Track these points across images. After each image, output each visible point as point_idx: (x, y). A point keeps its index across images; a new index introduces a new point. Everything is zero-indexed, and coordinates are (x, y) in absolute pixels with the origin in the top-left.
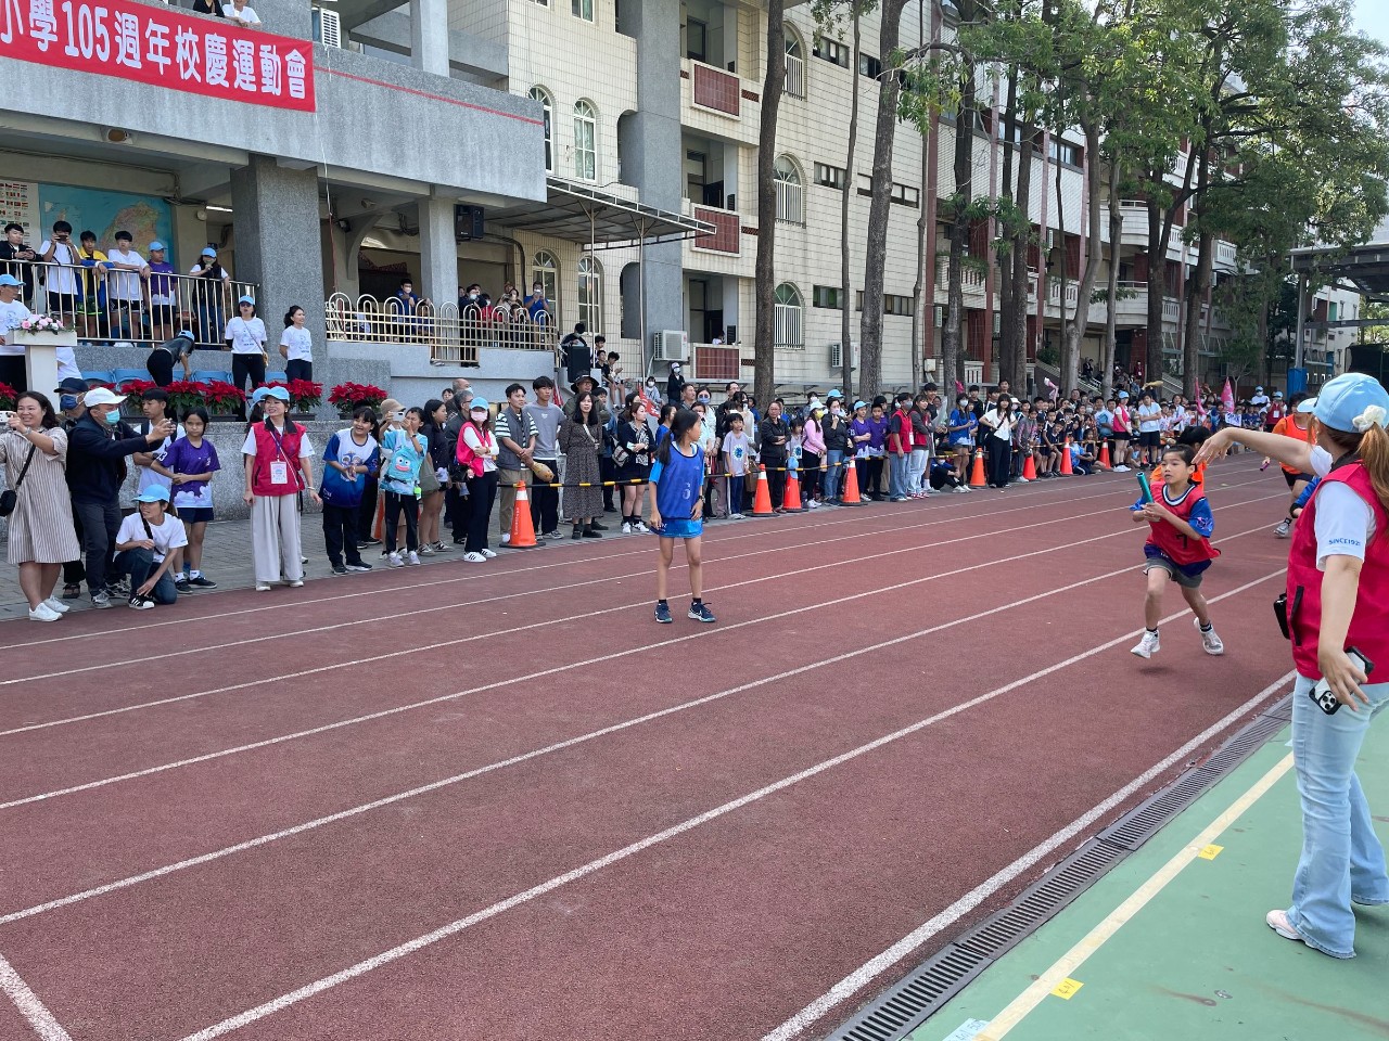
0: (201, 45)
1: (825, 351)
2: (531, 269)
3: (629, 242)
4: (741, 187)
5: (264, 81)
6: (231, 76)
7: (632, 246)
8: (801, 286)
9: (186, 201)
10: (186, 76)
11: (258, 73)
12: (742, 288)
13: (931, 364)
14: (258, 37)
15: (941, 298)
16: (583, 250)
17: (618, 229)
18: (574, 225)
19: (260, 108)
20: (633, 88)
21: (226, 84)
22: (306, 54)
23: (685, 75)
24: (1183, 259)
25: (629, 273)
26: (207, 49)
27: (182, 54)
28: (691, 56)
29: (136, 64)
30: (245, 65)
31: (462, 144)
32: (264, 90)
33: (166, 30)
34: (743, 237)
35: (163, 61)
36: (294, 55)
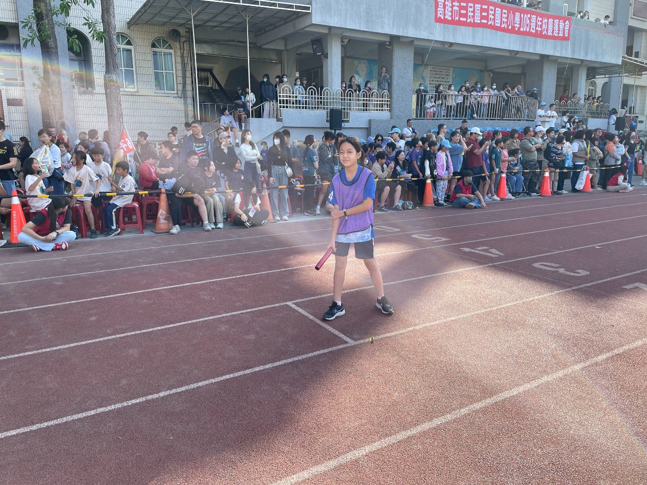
0: (548, 22)
5: (560, 32)
10: (544, 34)
11: (559, 30)
14: (559, 18)
19: (557, 41)
20: (613, 12)
21: (552, 35)
22: (570, 22)
25: (604, 87)
26: (549, 24)
29: (534, 31)
30: (556, 28)
31: (602, 46)
32: (560, 35)
33: (541, 19)
35: (540, 29)
36: (567, 22)
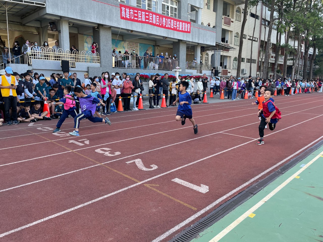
4: (229, 39)
6: (182, 29)
9: (157, 46)
10: (177, 29)
11: (185, 28)
12: (228, 58)
13: (258, 73)
14: (185, 22)
15: (260, 60)
16: (206, 52)
17: (220, 49)
19: (185, 33)
20: (215, 21)
21: (182, 30)
22: (190, 24)
23: (223, 19)
24: (303, 51)
26: (180, 25)
27: (177, 25)
29: (173, 28)
30: (184, 27)
31: (206, 37)
32: (185, 30)
33: (176, 22)
35: (176, 27)
36: (189, 24)
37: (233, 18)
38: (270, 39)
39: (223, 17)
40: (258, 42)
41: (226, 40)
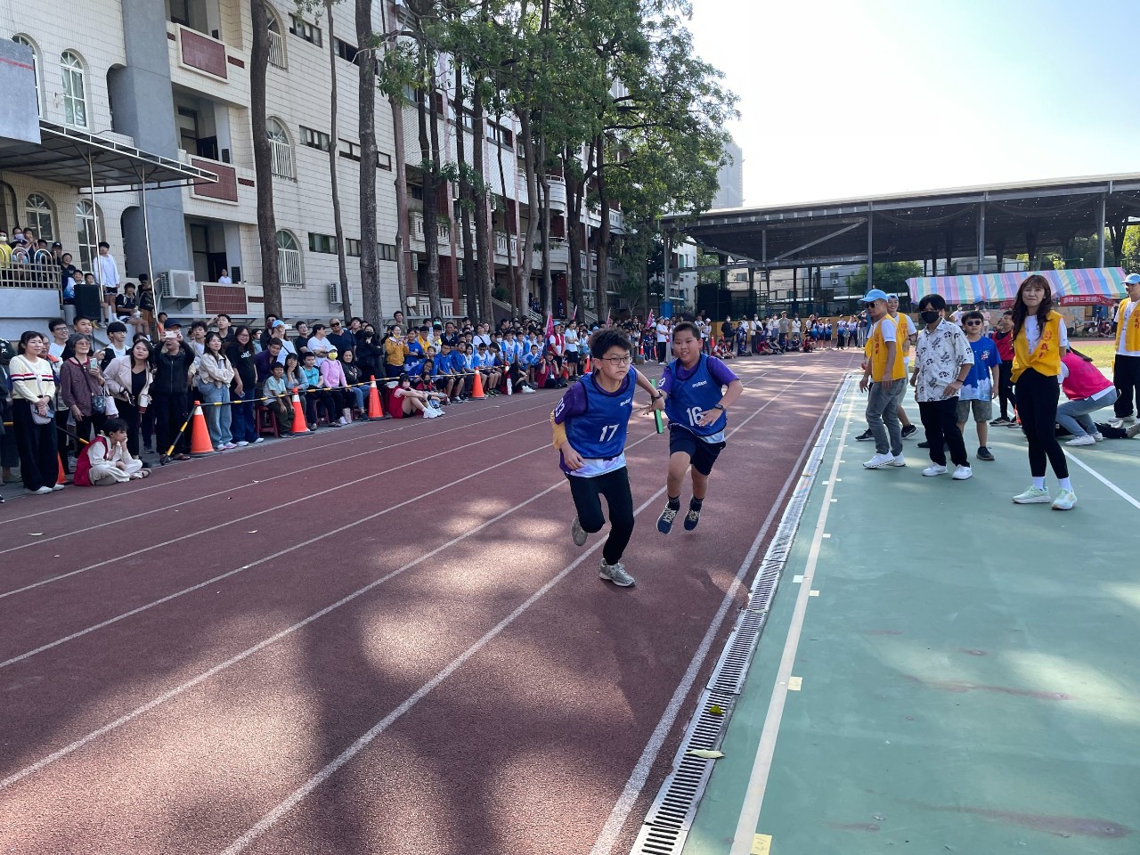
1: (324, 289)
2: (23, 211)
3: (129, 187)
4: (234, 143)
7: (132, 190)
8: (297, 233)
12: (243, 233)
13: (412, 301)
15: (417, 247)
16: (79, 193)
17: (115, 173)
18: (68, 168)
20: (120, 43)
23: (172, 37)
24: (586, 221)
25: (130, 218)
28: (174, 20)
34: (240, 187)
37: (240, 47)
38: (369, 131)
39: (175, 28)
40: (394, 171)
41: (220, 147)
